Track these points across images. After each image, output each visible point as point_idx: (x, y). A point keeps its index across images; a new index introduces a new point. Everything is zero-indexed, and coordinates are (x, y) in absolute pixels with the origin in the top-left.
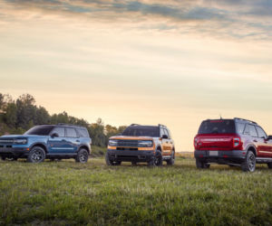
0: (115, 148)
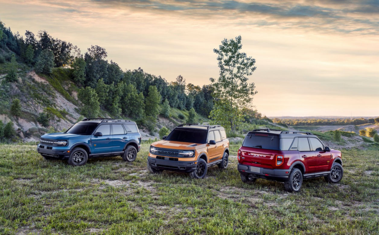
0: (155, 156)
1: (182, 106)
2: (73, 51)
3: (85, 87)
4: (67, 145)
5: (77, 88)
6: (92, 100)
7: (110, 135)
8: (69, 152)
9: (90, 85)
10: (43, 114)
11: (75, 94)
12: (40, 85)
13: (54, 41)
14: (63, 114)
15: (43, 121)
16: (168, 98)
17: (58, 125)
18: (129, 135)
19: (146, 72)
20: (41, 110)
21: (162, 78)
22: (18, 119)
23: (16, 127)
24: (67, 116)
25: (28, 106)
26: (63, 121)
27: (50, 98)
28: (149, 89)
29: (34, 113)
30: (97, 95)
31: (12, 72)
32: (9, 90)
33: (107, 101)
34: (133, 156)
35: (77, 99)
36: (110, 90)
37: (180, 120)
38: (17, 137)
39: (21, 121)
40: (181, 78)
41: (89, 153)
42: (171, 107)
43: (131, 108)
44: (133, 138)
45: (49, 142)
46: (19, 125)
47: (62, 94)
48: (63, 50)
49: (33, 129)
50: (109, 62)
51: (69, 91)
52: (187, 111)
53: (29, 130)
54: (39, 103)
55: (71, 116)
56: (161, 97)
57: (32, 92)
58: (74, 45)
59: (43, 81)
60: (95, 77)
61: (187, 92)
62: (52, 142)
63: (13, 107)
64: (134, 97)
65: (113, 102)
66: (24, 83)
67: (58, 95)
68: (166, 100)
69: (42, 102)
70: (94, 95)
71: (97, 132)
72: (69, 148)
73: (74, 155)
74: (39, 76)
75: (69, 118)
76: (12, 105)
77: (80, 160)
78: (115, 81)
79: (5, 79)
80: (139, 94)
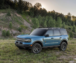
1: (70, 24)
2: (30, 5)
3: (34, 18)
4: (30, 42)
5: (31, 18)
6: (37, 22)
7: (53, 36)
8: (31, 45)
9: (36, 17)
10: (19, 28)
11: (31, 20)
12: (19, 17)
13: (23, 1)
14: (27, 28)
15: (20, 30)
16: (65, 22)
17: (25, 32)
18: (63, 36)
19: (56, 12)
20: (19, 26)
21: (62, 14)
22: (11, 29)
23: (11, 32)
24: (28, 28)
25: (15, 25)
26: (26, 30)
27: (22, 22)
28: (57, 18)
29: (16, 27)
30: (38, 20)
31: (9, 12)
32: (8, 19)
33: (42, 23)
34: (65, 48)
35: (31, 22)
36: (43, 19)
37: (69, 29)
38: (11, 36)
39: (12, 30)
40: (69, 14)
41: (42, 46)
42: (66, 25)
43: (51, 25)
44: (65, 38)
45: (21, 40)
46: (12, 32)
47: (26, 20)
48: (26, 4)
49: (16, 33)
50: (43, 9)
51: (28, 19)
52: (72, 26)
53: (15, 33)
54: (18, 24)
55: (29, 28)
56: (62, 21)
57: (16, 20)
58: (30, 3)
59: (20, 16)
60: (37, 14)
61: (72, 19)
62: (22, 40)
63: (10, 25)
64: (52, 21)
65: (44, 23)
66: (13, 17)
67: (25, 21)
68: (64, 22)
69: (19, 23)
70: (37, 21)
71: (46, 34)
72: (32, 44)
73: (34, 47)
74: (18, 14)
75: (29, 29)
76: (9, 24)
77: (38, 50)
78: (45, 15)
79: (6, 15)
80: (53, 20)
